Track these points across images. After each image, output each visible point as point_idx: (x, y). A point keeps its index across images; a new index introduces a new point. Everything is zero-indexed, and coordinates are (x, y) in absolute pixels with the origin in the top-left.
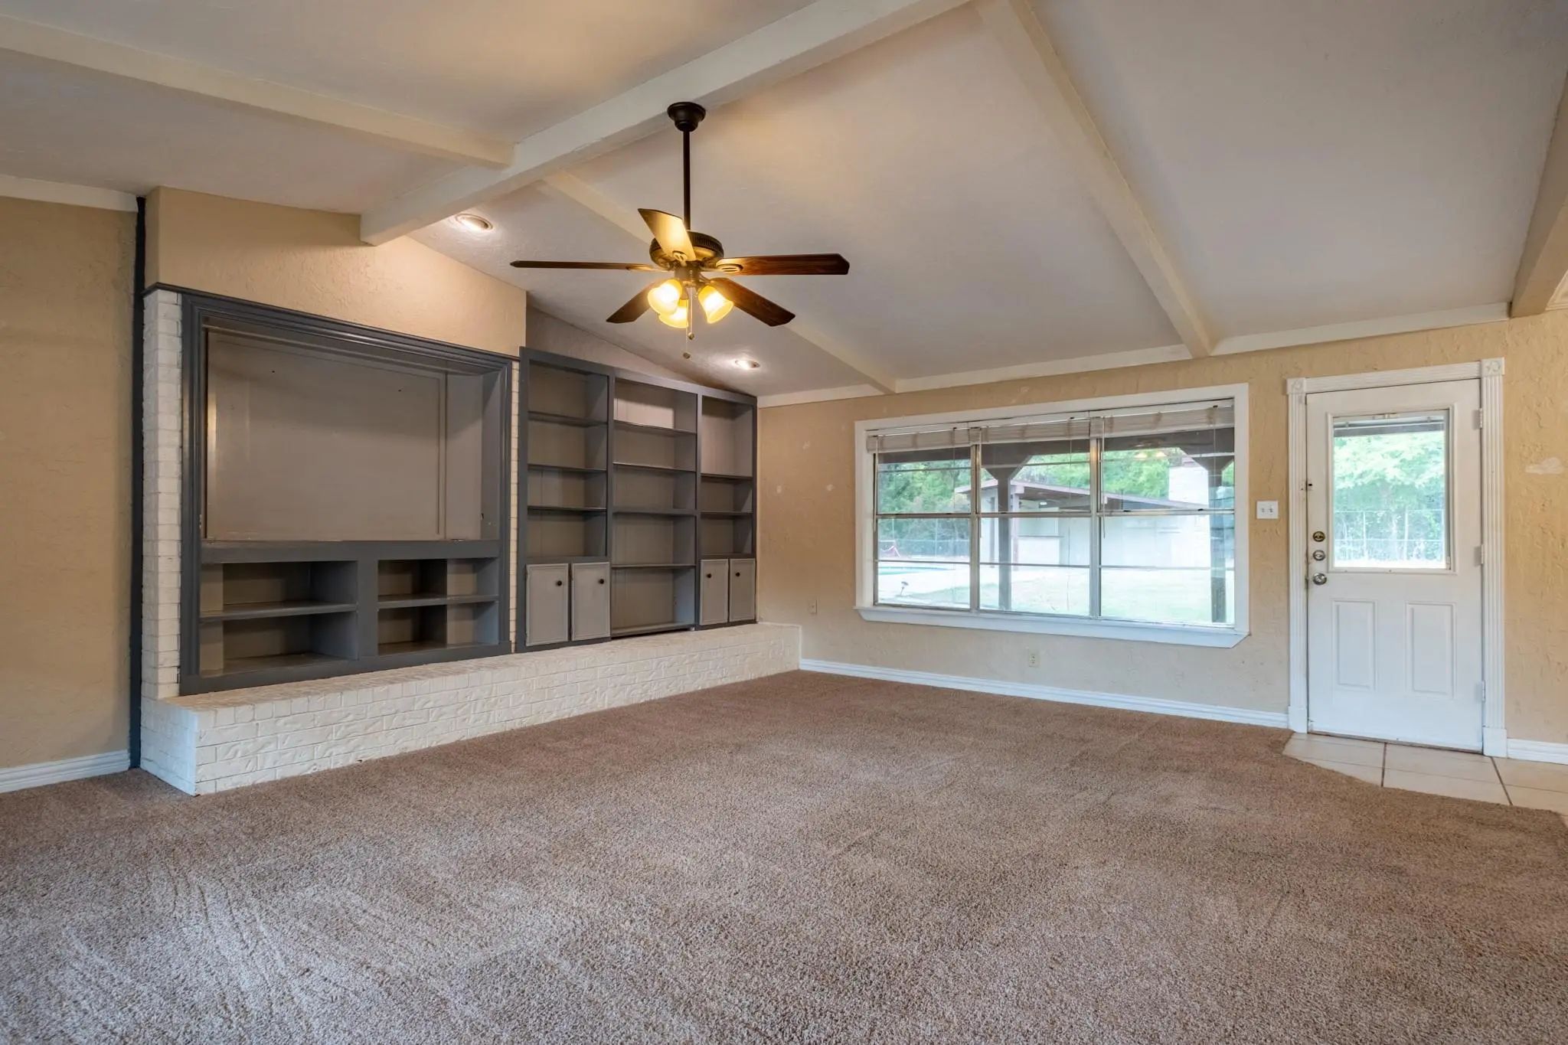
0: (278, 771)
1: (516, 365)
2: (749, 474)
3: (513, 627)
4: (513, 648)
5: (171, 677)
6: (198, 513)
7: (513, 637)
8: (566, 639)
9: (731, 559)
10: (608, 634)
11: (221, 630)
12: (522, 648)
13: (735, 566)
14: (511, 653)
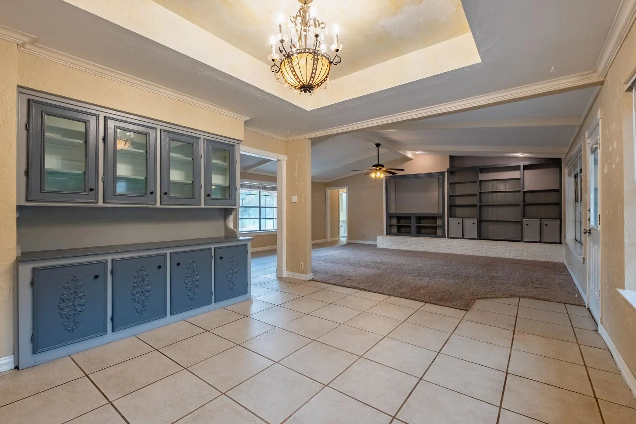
0: (387, 247)
1: (446, 173)
2: (558, 188)
3: (446, 232)
4: (446, 237)
5: (385, 232)
6: (388, 208)
7: (446, 235)
8: (461, 237)
9: (542, 220)
10: (477, 238)
11: (396, 227)
12: (448, 237)
13: (544, 222)
14: (446, 238)
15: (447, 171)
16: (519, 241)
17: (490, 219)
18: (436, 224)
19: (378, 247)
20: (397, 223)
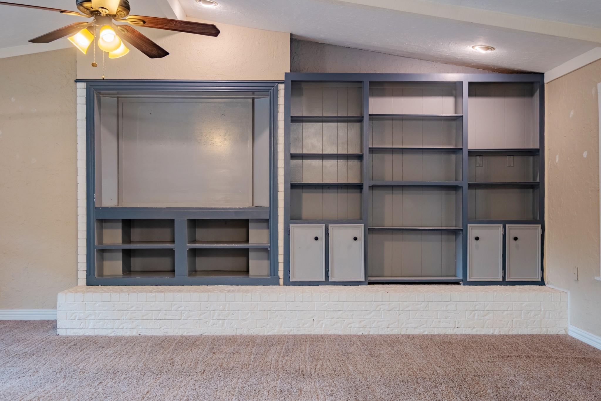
0: (96, 331)
1: (282, 87)
2: (537, 146)
3: (281, 267)
4: (281, 281)
5: (82, 275)
6: (94, 192)
7: (281, 274)
8: (323, 279)
9: (507, 225)
10: (363, 280)
11: (120, 255)
12: (287, 282)
13: (513, 230)
14: (279, 285)
15: (283, 78)
16: (457, 283)
17: (388, 224)
18: (247, 241)
19: (62, 331)
20: (124, 242)
